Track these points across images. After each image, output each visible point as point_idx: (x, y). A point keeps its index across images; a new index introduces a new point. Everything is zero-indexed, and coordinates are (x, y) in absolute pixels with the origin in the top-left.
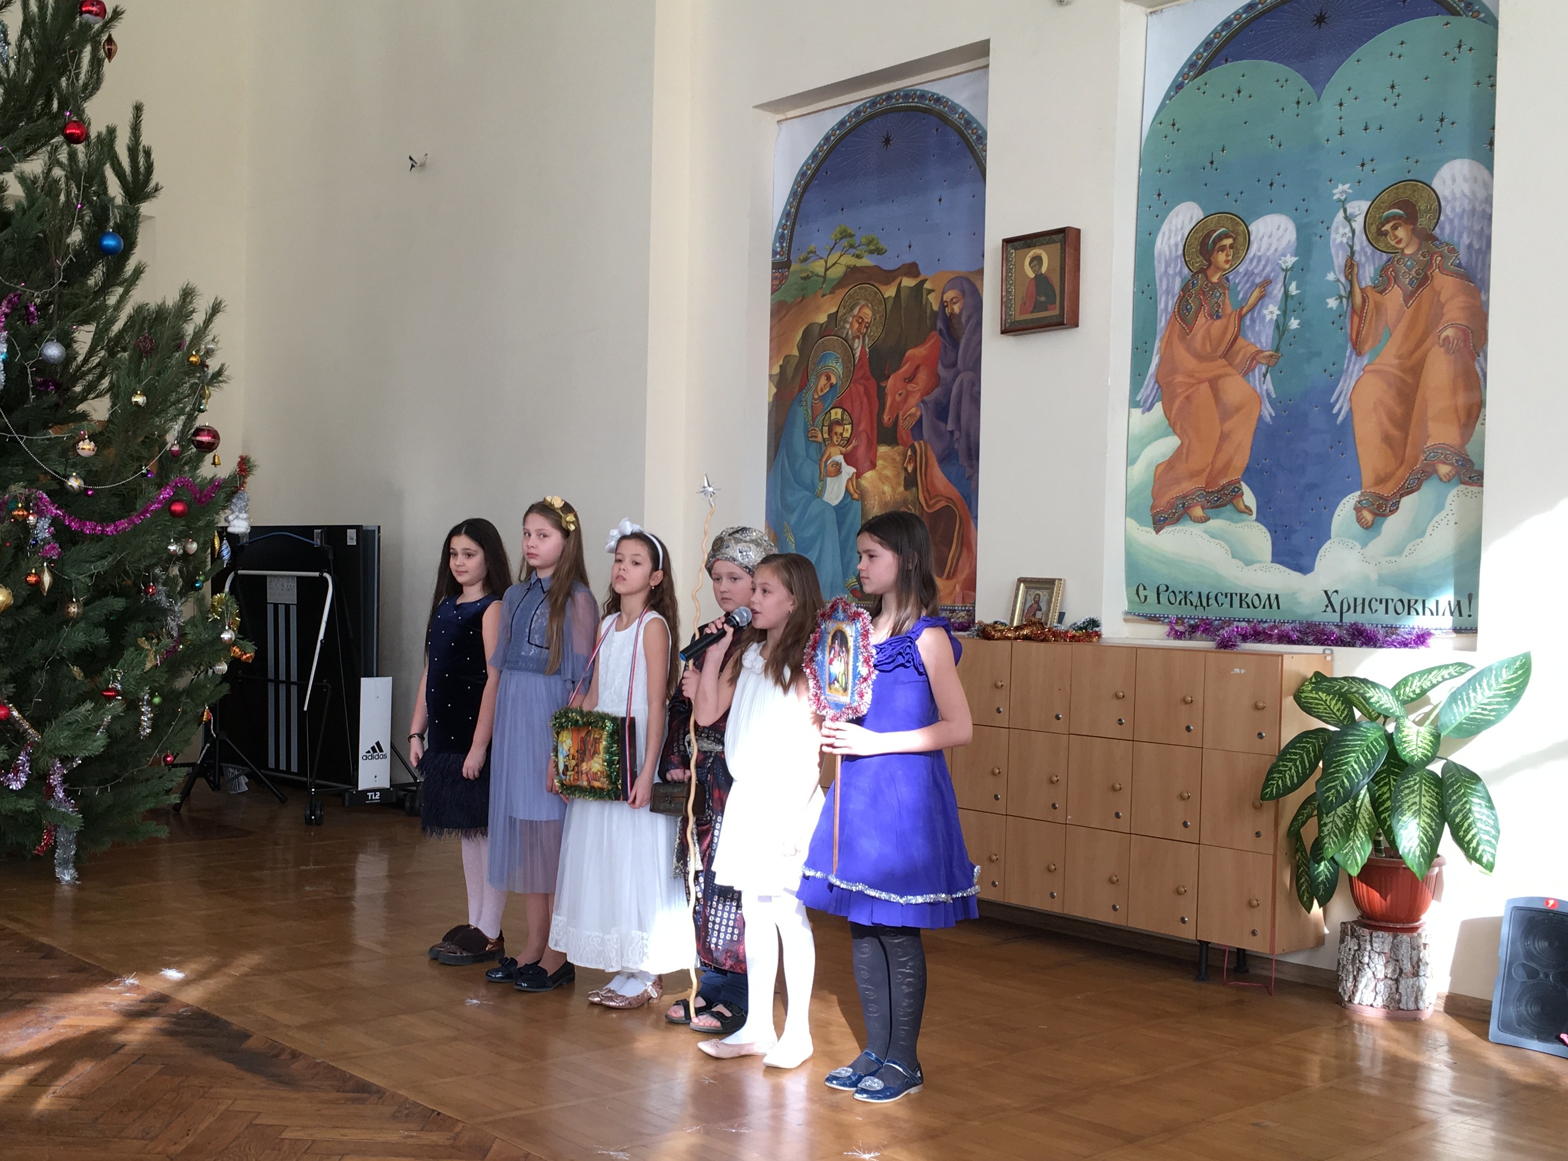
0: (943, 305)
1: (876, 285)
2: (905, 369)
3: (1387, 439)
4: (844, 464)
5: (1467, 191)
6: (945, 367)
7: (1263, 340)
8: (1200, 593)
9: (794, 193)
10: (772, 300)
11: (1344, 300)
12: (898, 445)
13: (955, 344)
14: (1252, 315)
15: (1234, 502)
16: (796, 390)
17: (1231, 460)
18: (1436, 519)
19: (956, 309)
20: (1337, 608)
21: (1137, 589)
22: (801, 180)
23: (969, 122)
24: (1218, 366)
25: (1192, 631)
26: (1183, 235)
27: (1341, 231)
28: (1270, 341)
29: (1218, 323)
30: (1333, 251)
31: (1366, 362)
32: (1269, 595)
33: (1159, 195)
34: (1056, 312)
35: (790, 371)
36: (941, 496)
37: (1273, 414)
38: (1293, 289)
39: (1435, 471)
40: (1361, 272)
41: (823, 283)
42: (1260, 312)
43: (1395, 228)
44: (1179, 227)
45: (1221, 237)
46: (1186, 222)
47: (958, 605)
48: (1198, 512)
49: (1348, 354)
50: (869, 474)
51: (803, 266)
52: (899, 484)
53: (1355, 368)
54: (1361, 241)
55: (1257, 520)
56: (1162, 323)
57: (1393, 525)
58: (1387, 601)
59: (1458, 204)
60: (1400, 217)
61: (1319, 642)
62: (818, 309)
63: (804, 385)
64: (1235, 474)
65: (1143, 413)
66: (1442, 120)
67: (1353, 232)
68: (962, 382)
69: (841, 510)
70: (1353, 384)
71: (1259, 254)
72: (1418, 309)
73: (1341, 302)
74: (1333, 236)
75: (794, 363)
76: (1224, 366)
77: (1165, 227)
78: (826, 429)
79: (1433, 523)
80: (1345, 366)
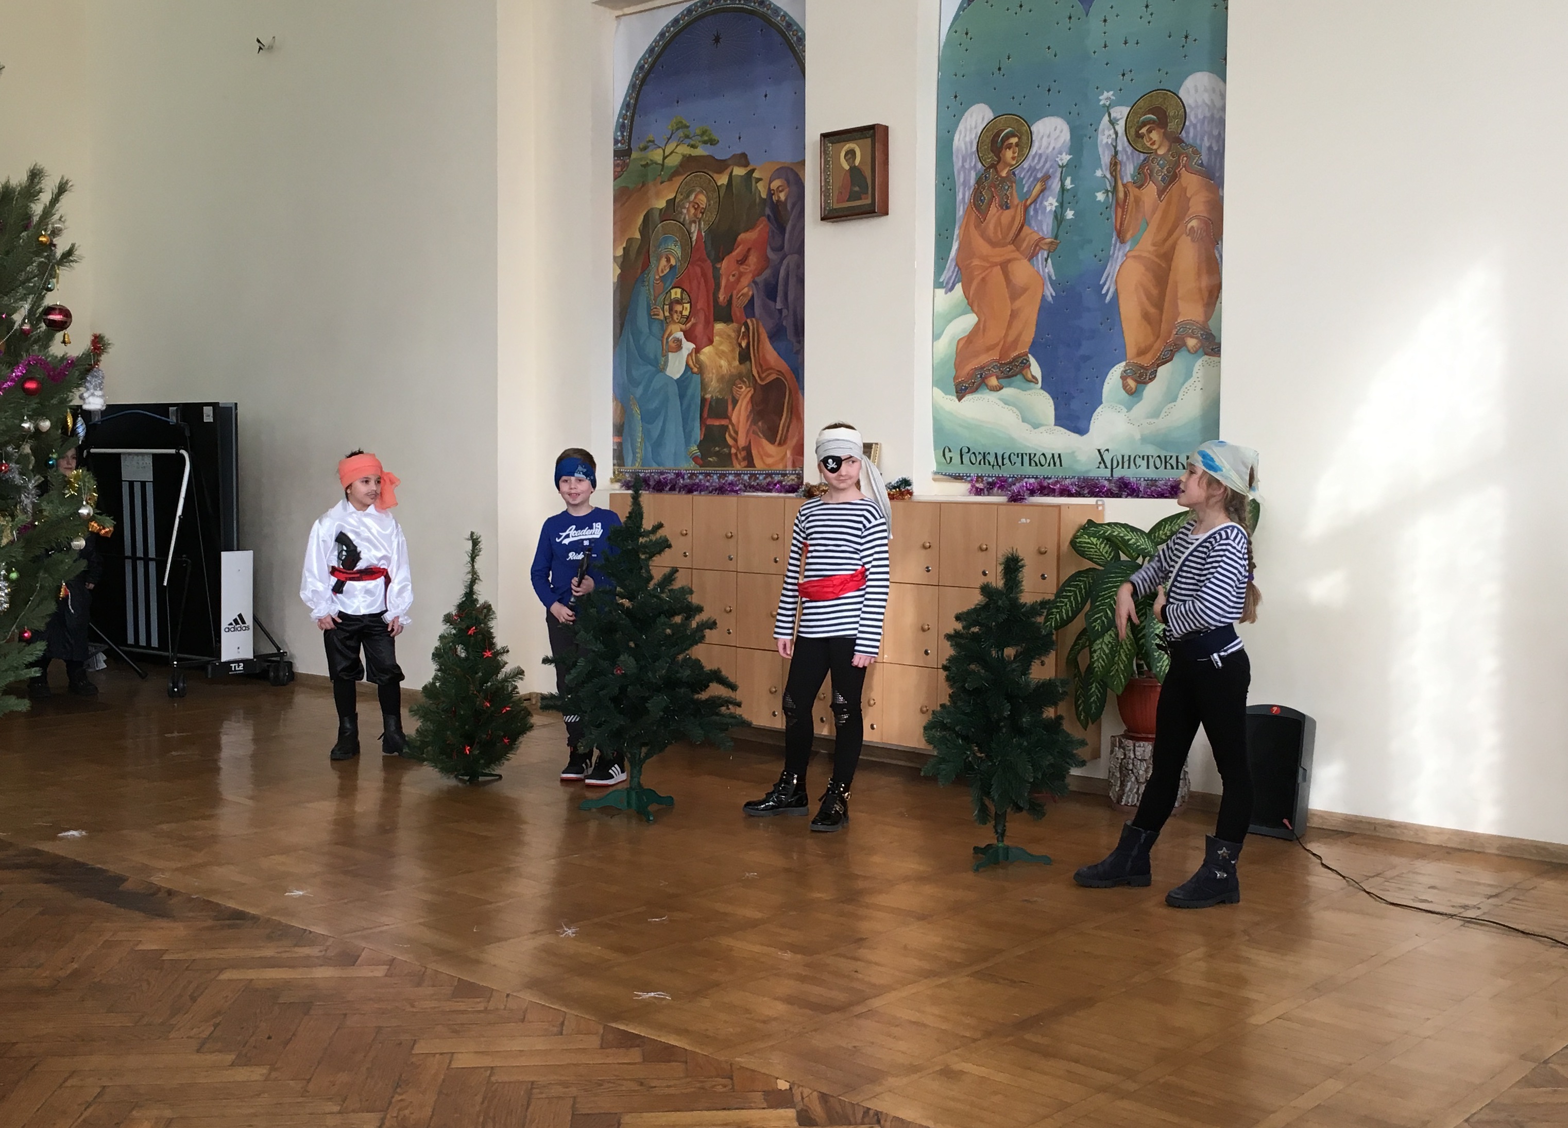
0: (770, 193)
1: (710, 173)
2: (737, 252)
3: (1146, 316)
4: (684, 340)
5: (1207, 101)
6: (773, 250)
7: (1045, 228)
8: (996, 454)
9: (632, 86)
10: (614, 186)
11: (1110, 194)
12: (732, 322)
13: (782, 230)
14: (1035, 206)
15: (1024, 372)
16: (639, 271)
17: (1019, 335)
18: (1186, 385)
19: (782, 196)
20: (1109, 465)
21: (944, 452)
22: (639, 73)
23: (790, 24)
24: (1008, 251)
25: (990, 488)
26: (976, 134)
27: (1107, 133)
28: (1050, 227)
29: (1008, 214)
30: (1100, 150)
31: (1128, 249)
32: (1053, 455)
33: (956, 97)
34: (869, 201)
35: (633, 254)
36: (774, 369)
37: (1054, 294)
38: (1068, 183)
39: (1185, 344)
40: (1123, 169)
41: (662, 170)
42: (1041, 203)
43: (1149, 131)
44: (973, 126)
45: (1008, 136)
46: (980, 121)
47: (789, 469)
48: (993, 381)
49: (1113, 242)
50: (707, 350)
51: (642, 154)
52: (735, 359)
53: (1119, 254)
54: (1122, 143)
55: (1042, 388)
56: (960, 212)
57: (1153, 391)
58: (1148, 457)
59: (1200, 111)
60: (1154, 122)
61: (1093, 494)
62: (658, 195)
63: (646, 265)
64: (1024, 348)
65: (946, 293)
66: (1186, 37)
67: (1116, 133)
68: (788, 266)
69: (682, 383)
70: (1118, 268)
71: (1040, 152)
72: (1169, 203)
73: (1107, 195)
74: (1100, 137)
75: (636, 246)
76: (1013, 251)
77: (961, 126)
78: (667, 307)
79: (1183, 389)
80: (1111, 253)
